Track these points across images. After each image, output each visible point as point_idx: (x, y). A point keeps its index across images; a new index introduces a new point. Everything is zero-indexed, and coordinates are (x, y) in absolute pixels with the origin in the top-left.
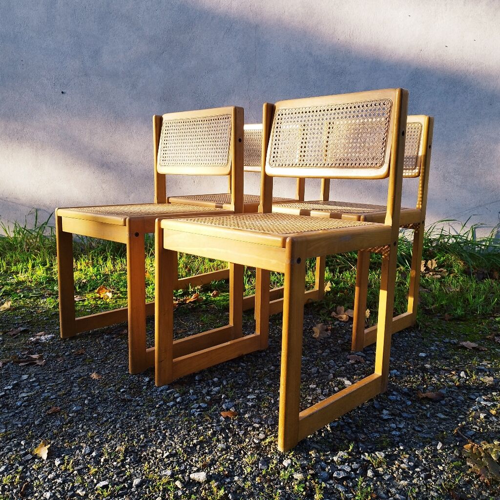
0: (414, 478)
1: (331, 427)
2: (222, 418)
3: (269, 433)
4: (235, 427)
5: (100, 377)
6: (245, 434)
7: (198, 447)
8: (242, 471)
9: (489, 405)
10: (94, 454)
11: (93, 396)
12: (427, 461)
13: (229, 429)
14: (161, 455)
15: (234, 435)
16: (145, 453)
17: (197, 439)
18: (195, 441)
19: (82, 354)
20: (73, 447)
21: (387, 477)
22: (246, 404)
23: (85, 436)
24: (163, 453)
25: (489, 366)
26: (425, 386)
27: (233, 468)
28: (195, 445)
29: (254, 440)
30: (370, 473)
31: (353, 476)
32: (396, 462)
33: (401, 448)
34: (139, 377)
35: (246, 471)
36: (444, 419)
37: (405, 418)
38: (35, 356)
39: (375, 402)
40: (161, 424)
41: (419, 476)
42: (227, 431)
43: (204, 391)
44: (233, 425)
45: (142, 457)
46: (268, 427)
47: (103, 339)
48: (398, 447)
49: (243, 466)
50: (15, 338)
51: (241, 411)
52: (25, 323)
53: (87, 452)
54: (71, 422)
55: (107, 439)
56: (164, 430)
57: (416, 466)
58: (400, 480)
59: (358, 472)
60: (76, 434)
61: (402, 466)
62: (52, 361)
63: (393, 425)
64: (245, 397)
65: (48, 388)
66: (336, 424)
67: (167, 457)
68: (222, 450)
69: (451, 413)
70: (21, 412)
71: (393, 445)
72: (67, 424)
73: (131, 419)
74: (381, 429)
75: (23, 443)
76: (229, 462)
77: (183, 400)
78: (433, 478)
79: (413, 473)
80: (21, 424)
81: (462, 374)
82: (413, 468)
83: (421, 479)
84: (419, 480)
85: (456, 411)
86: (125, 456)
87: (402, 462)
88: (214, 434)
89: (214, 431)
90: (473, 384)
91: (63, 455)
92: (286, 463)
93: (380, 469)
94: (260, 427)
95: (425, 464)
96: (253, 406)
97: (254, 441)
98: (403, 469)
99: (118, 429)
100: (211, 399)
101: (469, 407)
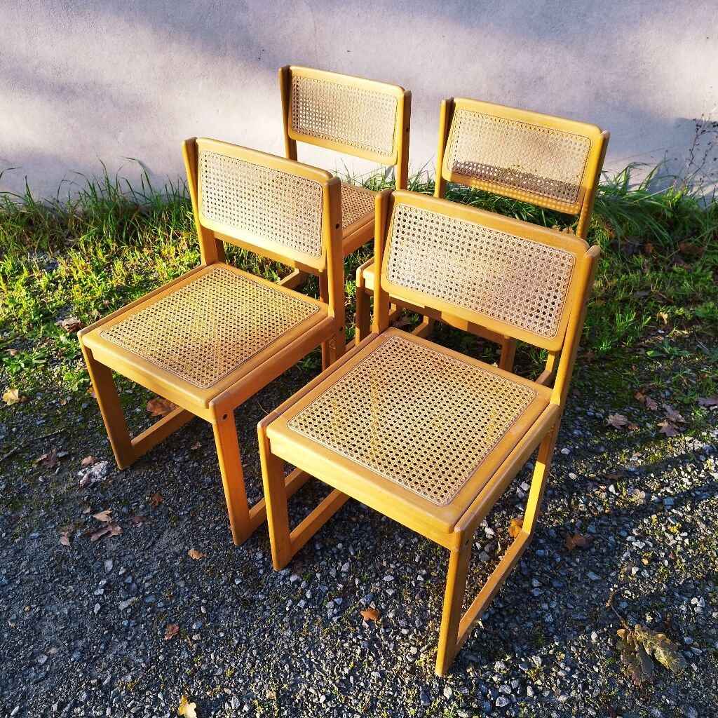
0: (571, 690)
1: (482, 623)
2: (364, 624)
3: (420, 644)
4: (382, 637)
5: (201, 555)
6: (395, 649)
7: (352, 679)
8: (405, 711)
9: (641, 547)
10: (246, 708)
11: (205, 596)
12: (582, 661)
13: (376, 640)
14: (317, 699)
15: (384, 652)
16: (298, 698)
17: (348, 666)
18: (346, 671)
19: (160, 503)
20: (218, 696)
21: (546, 694)
22: (385, 592)
23: (224, 674)
24: (318, 696)
25: (640, 461)
26: (573, 521)
27: (395, 708)
28: (347, 676)
29: (407, 657)
30: (530, 693)
31: (515, 700)
32: (553, 670)
33: (557, 644)
34: (248, 550)
35: (409, 712)
36: (596, 581)
37: (556, 589)
38: (102, 516)
39: (523, 565)
40: (300, 642)
41: (576, 687)
42: (375, 645)
43: (333, 573)
44: (379, 635)
45: (296, 704)
46: (418, 633)
47: (174, 466)
48: (554, 642)
49: (405, 704)
50: (58, 473)
51: (383, 607)
52: (56, 435)
53: (238, 706)
54: (198, 652)
55: (249, 677)
56: (307, 652)
57: (572, 672)
58: (559, 696)
59: (518, 692)
60: (213, 672)
61: (560, 673)
62: (127, 523)
63: (545, 606)
64: (381, 578)
65: (147, 585)
66: (487, 617)
67: (325, 702)
68: (379, 680)
69: (601, 568)
70: (134, 639)
71: (549, 640)
72: (196, 656)
73: (264, 637)
74: (533, 615)
75: (160, 696)
76: (389, 700)
77: (313, 595)
78: (590, 688)
79: (571, 682)
80: (144, 662)
81: (612, 488)
82: (569, 676)
83: (578, 691)
84: (577, 692)
85: (607, 565)
86: (279, 706)
87: (559, 668)
88: (363, 654)
89: (361, 649)
90: (623, 504)
91: (213, 713)
92: (448, 693)
93: (539, 682)
94: (409, 634)
95: (581, 665)
96: (394, 596)
97: (407, 660)
98: (561, 678)
99: (256, 658)
100: (344, 588)
101: (621, 555)
